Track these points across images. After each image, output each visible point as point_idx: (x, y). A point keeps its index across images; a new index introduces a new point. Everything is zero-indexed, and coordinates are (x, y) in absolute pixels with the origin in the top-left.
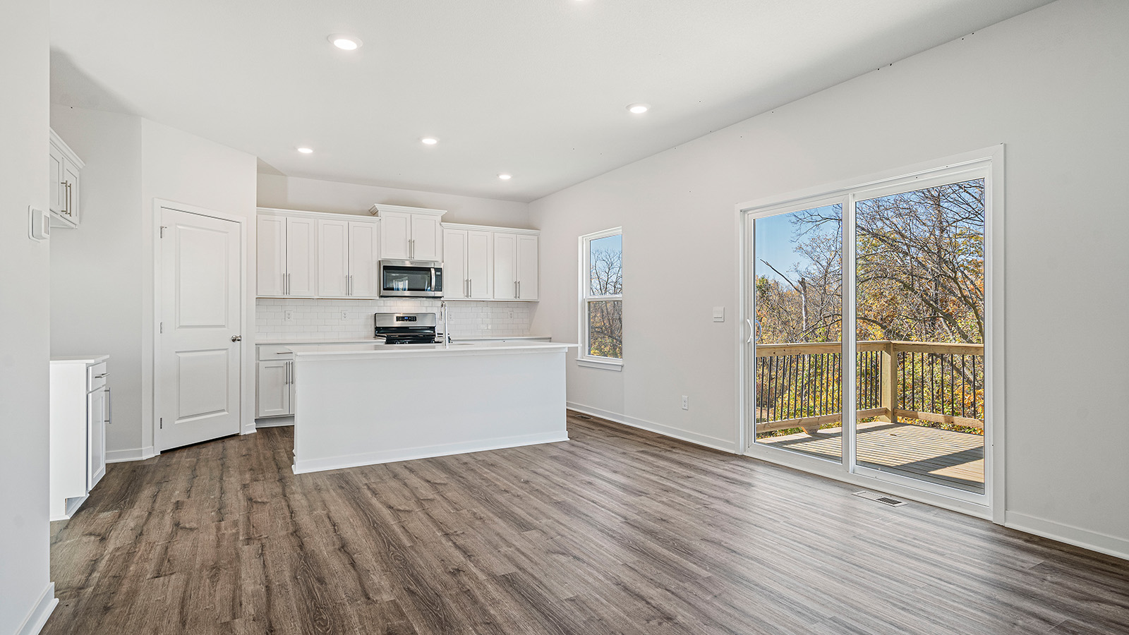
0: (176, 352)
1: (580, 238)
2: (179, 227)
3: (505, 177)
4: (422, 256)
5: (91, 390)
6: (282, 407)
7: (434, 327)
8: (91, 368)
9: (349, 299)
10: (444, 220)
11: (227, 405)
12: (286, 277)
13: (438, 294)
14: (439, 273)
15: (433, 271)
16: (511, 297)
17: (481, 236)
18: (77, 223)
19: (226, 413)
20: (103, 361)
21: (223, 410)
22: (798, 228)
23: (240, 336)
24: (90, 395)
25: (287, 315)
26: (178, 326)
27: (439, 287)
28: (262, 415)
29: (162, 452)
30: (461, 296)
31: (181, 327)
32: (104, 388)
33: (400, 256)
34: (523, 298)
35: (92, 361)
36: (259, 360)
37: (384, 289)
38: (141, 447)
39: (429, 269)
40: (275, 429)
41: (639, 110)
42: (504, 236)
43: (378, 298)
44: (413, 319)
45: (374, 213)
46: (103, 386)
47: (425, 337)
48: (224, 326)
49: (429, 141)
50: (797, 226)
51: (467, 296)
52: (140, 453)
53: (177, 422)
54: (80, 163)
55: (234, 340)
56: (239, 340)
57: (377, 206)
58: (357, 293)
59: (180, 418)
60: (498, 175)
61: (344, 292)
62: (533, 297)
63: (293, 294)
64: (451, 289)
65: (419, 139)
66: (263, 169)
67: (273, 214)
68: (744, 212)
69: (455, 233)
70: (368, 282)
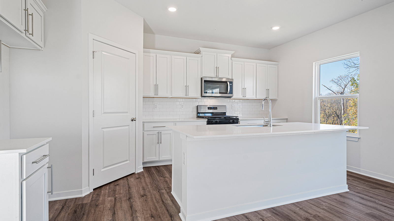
0: (102, 128)
1: (314, 63)
2: (104, 53)
4: (224, 76)
5: (25, 178)
6: (156, 156)
7: (225, 113)
8: (25, 156)
9: (186, 98)
10: (233, 56)
11: (129, 157)
12: (156, 86)
13: (230, 95)
14: (231, 84)
15: (228, 83)
16: (265, 97)
17: (251, 64)
18: (42, 46)
19: (128, 162)
20: (47, 143)
21: (127, 160)
22: (348, 70)
23: (135, 118)
24: (24, 183)
25: (155, 106)
26: (103, 113)
27: (231, 92)
28: (145, 161)
29: (94, 189)
30: (241, 97)
31: (104, 113)
32: (47, 165)
33: (211, 75)
34: (271, 97)
35: (25, 151)
36: (144, 130)
37: (204, 93)
38: (82, 188)
39: (226, 82)
40: (152, 168)
42: (261, 65)
43: (201, 97)
44: (215, 108)
45: (198, 53)
46: (47, 163)
48: (127, 112)
50: (348, 69)
51: (244, 97)
52: (81, 192)
53: (102, 170)
55: (132, 120)
56: (135, 120)
57: (200, 49)
58: (191, 95)
59: (104, 168)
60: (271, 28)
61: (185, 94)
62: (275, 98)
63: (160, 95)
67: (149, 52)
69: (238, 63)
70: (196, 89)
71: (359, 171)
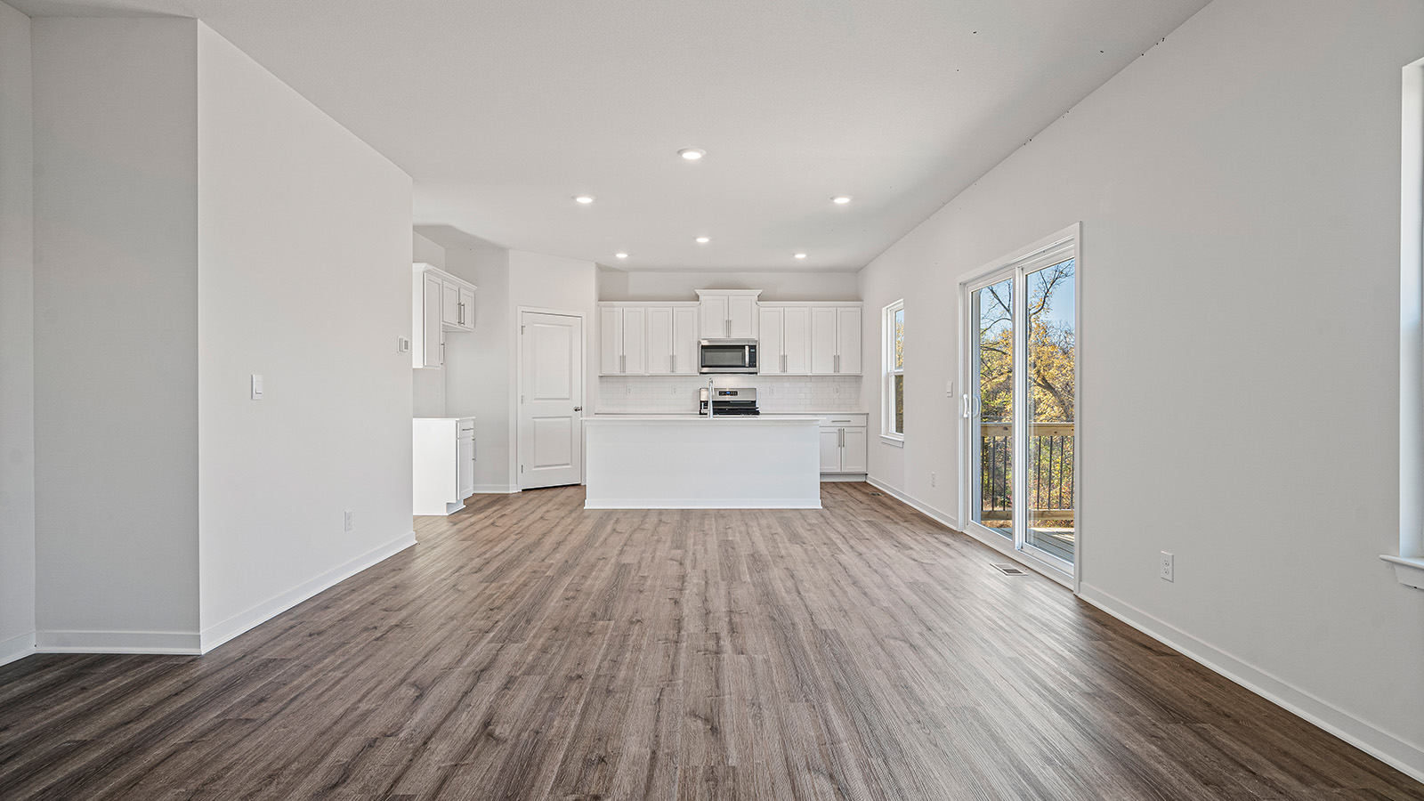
0: (533, 418)
1: (884, 309)
2: (537, 325)
3: (800, 256)
4: (738, 335)
5: (460, 438)
7: (755, 401)
8: (460, 424)
9: (673, 376)
10: (760, 298)
12: (623, 360)
13: (753, 370)
14: (753, 350)
15: (747, 348)
16: (831, 372)
17: (798, 311)
18: (473, 328)
20: (471, 420)
23: (581, 407)
25: (628, 390)
26: (534, 399)
27: (753, 363)
30: (777, 371)
32: (470, 438)
33: (718, 335)
34: (843, 372)
35: (461, 419)
37: (703, 367)
39: (744, 347)
41: (842, 201)
43: (700, 374)
44: (734, 393)
45: (695, 298)
46: (470, 436)
47: (749, 409)
48: (568, 399)
49: (703, 240)
51: (784, 371)
53: (533, 469)
54: (474, 287)
55: (576, 410)
56: (580, 410)
57: (698, 291)
58: (681, 370)
60: (792, 256)
61: (669, 370)
62: (857, 372)
63: (628, 372)
64: (767, 364)
65: (695, 239)
66: (602, 269)
67: (613, 306)
68: (963, 285)
69: (771, 310)
70: (689, 361)
71: (902, 495)
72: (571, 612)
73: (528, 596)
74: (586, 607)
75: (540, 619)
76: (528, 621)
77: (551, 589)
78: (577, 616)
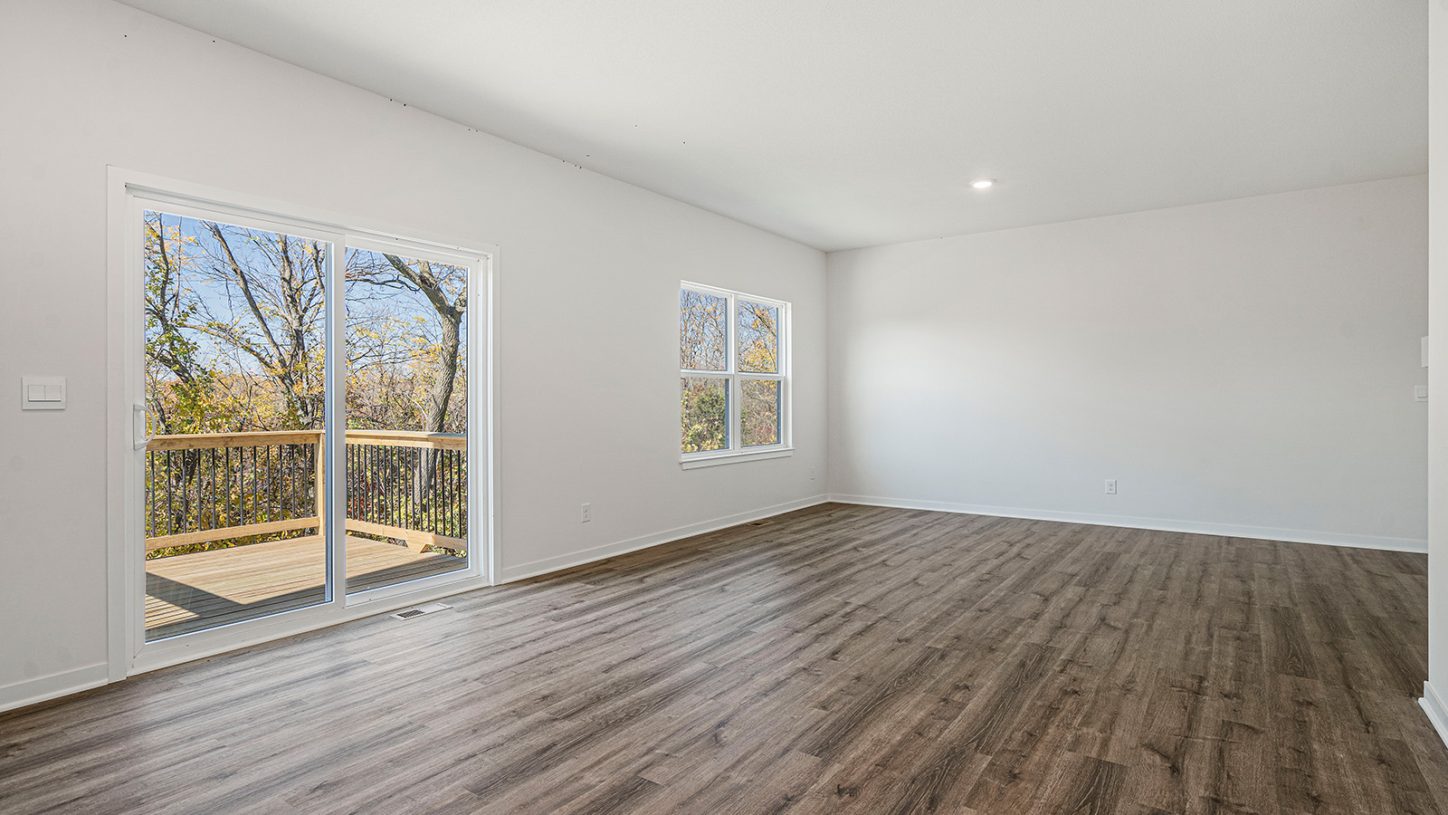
72: (970, 665)
73: (1026, 706)
74: (946, 670)
75: (1008, 664)
76: (1023, 665)
77: (988, 712)
78: (963, 659)
